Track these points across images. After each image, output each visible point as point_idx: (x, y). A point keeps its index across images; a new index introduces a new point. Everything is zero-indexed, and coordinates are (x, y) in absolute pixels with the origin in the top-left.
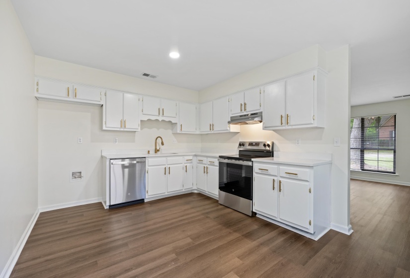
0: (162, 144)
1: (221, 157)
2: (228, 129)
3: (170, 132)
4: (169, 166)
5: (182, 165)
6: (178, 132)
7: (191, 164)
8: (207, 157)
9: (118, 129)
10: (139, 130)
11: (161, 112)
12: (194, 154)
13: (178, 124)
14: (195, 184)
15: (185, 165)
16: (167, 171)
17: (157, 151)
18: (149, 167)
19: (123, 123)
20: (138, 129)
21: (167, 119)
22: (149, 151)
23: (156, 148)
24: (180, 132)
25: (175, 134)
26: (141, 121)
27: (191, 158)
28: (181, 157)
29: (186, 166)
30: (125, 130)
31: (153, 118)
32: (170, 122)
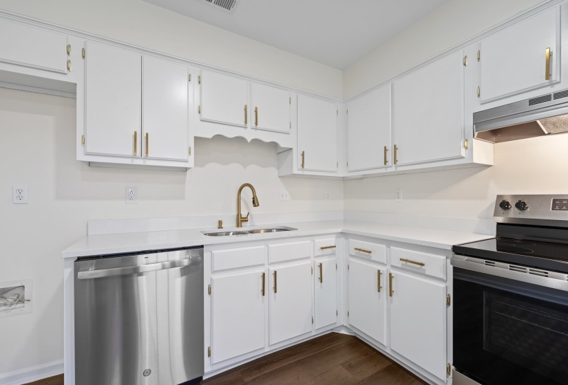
0: (255, 203)
1: (458, 250)
2: (463, 153)
3: (273, 172)
4: (273, 268)
5: (308, 262)
6: (295, 171)
7: (333, 258)
8: (389, 242)
9: (128, 161)
10: (191, 164)
11: (251, 116)
12: (340, 230)
13: (294, 151)
14: (342, 314)
15: (319, 261)
16: (268, 284)
17: (241, 220)
18: (215, 277)
19: (141, 141)
20: (186, 161)
21: (267, 138)
22: (220, 223)
23: (239, 215)
24: (300, 172)
25: (288, 178)
26: (196, 138)
27: (331, 241)
28: (308, 241)
29: (321, 266)
30: (149, 163)
31: (230, 133)
32: (274, 145)
